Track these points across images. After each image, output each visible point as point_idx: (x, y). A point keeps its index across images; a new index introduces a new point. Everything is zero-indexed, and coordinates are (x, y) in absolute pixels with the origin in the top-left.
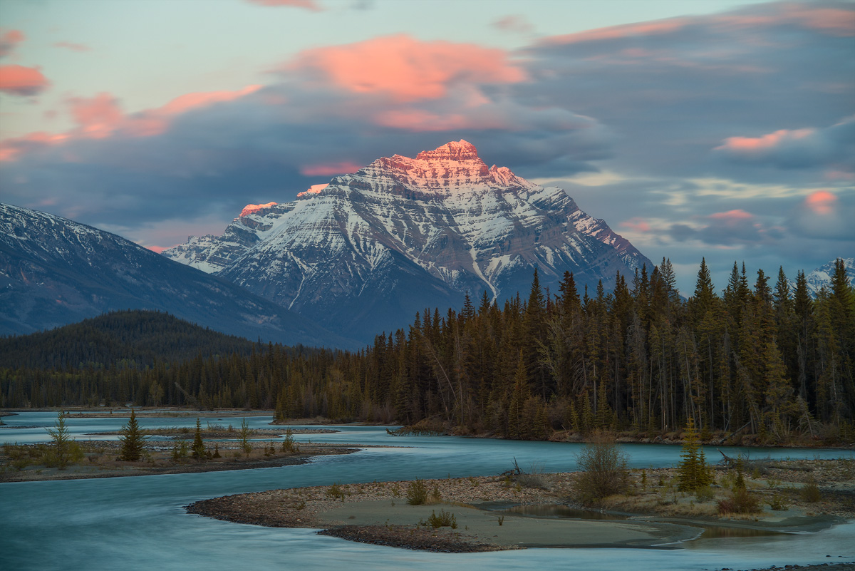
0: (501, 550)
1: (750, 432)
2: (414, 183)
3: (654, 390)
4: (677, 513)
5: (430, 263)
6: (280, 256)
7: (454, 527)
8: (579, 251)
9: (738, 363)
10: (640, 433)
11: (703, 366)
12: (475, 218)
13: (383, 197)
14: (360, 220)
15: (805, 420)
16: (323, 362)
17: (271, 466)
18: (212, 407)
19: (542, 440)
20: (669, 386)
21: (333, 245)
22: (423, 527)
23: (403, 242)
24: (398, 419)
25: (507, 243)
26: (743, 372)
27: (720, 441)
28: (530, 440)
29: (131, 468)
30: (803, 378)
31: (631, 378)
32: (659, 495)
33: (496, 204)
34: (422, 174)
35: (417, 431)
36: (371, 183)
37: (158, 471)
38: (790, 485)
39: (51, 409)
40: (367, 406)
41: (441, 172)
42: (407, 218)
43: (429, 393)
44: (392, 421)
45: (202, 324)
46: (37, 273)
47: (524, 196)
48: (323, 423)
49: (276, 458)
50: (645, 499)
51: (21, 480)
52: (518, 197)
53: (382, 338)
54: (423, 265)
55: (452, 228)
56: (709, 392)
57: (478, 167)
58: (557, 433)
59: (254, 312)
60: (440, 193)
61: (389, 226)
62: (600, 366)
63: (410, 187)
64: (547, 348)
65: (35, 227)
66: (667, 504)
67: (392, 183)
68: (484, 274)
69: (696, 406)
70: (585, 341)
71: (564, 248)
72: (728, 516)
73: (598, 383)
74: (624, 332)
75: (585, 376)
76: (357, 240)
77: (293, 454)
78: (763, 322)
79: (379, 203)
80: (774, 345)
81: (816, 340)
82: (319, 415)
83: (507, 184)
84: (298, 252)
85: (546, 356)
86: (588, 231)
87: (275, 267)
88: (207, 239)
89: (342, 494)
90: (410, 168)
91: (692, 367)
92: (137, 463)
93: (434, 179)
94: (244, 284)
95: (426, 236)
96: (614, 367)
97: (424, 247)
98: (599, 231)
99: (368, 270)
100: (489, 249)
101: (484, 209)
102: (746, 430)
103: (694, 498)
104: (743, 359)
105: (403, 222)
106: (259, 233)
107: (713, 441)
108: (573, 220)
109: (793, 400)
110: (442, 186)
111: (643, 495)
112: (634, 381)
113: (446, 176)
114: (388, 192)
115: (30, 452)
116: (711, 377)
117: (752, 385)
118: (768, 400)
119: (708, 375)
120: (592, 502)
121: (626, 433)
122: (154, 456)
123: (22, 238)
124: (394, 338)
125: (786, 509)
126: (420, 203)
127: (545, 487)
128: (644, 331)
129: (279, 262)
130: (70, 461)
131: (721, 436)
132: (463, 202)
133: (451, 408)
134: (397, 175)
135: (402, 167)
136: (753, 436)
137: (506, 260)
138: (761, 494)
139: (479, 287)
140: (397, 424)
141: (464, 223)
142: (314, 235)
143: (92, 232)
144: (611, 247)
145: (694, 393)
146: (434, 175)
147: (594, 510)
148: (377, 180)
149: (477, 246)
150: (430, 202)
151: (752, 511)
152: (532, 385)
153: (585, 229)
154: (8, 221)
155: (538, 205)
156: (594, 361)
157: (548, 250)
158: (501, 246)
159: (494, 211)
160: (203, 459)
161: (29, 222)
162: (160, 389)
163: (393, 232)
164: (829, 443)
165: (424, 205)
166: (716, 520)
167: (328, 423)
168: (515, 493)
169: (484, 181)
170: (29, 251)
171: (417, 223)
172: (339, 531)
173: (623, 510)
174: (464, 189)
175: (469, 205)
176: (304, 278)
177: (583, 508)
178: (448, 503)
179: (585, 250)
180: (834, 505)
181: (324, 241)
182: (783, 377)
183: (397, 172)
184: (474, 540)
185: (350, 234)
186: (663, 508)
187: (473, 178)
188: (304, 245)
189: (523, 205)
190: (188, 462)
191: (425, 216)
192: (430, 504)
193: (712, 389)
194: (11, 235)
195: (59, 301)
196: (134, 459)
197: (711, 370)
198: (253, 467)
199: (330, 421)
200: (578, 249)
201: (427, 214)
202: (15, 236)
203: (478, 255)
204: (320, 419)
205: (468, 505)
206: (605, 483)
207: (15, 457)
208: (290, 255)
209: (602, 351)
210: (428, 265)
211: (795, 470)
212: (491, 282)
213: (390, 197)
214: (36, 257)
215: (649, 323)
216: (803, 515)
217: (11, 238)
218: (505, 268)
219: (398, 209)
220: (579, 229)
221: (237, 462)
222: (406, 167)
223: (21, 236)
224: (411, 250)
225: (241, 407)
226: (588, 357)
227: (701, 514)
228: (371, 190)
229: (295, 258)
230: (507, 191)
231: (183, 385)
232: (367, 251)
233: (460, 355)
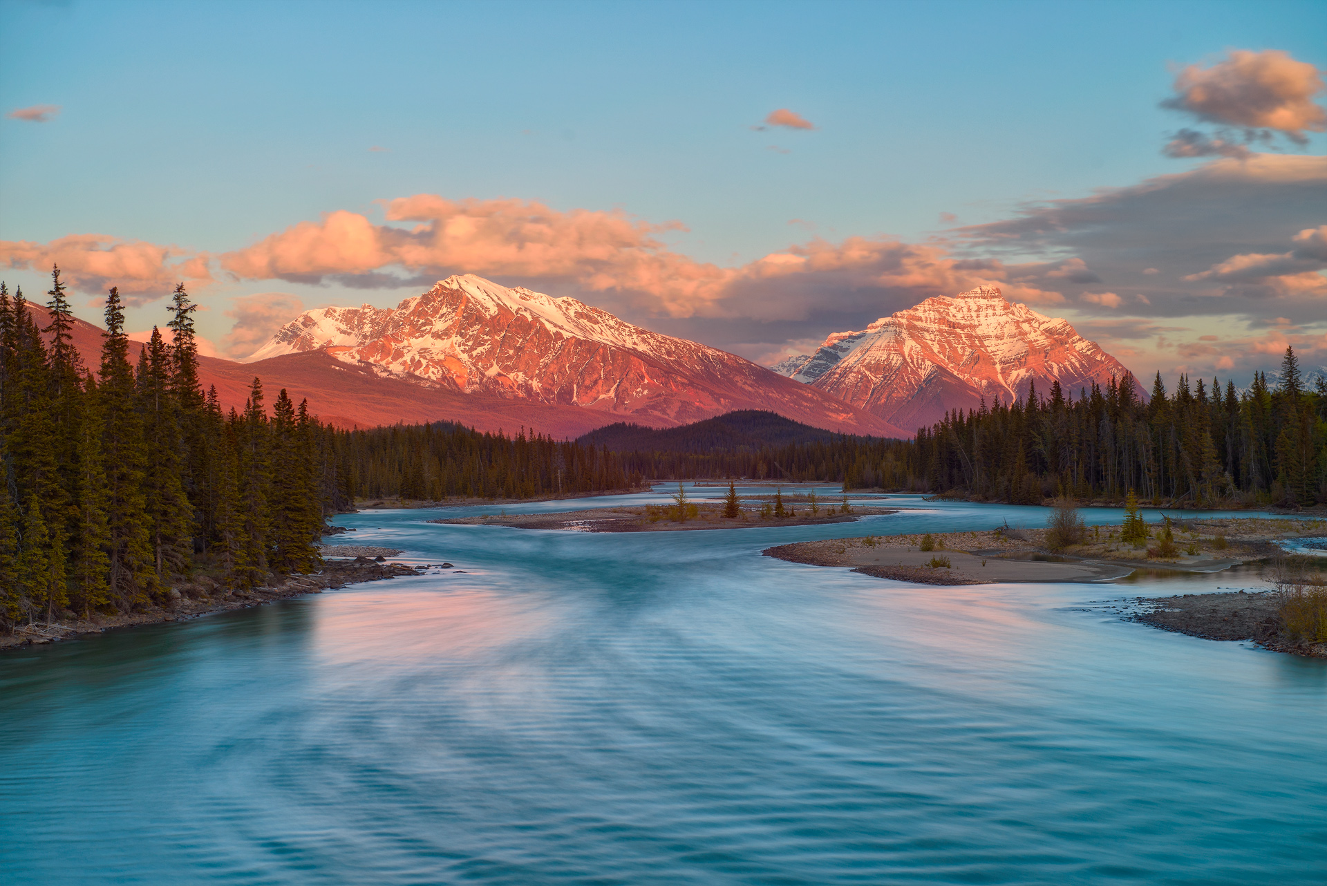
0: (979, 584)
1: (1189, 499)
2: (954, 316)
3: (1119, 468)
4: (1118, 558)
5: (966, 375)
6: (855, 370)
7: (949, 567)
8: (1078, 366)
9: (1181, 448)
10: (1109, 500)
11: (1155, 451)
12: (999, 341)
13: (931, 326)
14: (913, 343)
15: (1230, 489)
16: (881, 446)
17: (831, 523)
18: (802, 480)
19: (1037, 505)
20: (1130, 465)
21: (893, 362)
22: (926, 567)
23: (946, 359)
24: (933, 489)
25: (1023, 360)
26: (1185, 455)
27: (1168, 505)
28: (1027, 505)
29: (731, 523)
30: (1230, 458)
31: (1102, 459)
32: (1106, 545)
33: (1015, 331)
34: (960, 309)
35: (945, 498)
36: (922, 316)
37: (749, 525)
38: (1208, 537)
39: (688, 480)
40: (911, 479)
41: (974, 308)
42: (949, 342)
43: (955, 471)
44: (929, 491)
45: (798, 420)
46: (682, 384)
47: (1036, 325)
48: (879, 492)
49: (836, 517)
50: (1096, 547)
51: (654, 530)
52: (1032, 326)
53: (924, 430)
54: (961, 377)
55: (982, 349)
56: (1160, 470)
57: (1002, 304)
58: (1047, 500)
59: (836, 411)
60: (973, 323)
61: (936, 348)
62: (1079, 451)
63: (951, 319)
64: (1040, 437)
65: (681, 350)
66: (1111, 551)
67: (937, 316)
68: (1006, 383)
69: (1150, 480)
70: (1068, 432)
71: (1067, 363)
72: (1154, 560)
73: (1078, 463)
74: (1098, 426)
75: (1068, 458)
76: (912, 359)
77: (848, 514)
78: (1200, 417)
79: (928, 331)
80: (1208, 434)
81: (1240, 431)
82: (876, 486)
83: (1024, 316)
84: (868, 367)
85: (1040, 443)
86: (1084, 351)
87: (852, 378)
88: (803, 358)
89: (874, 543)
90: (952, 305)
91: (1148, 451)
92: (735, 519)
93: (969, 313)
94: (829, 391)
95: (963, 355)
96: (1090, 451)
97: (961, 363)
98: (1092, 351)
99: (920, 380)
100: (1008, 365)
101: (1006, 335)
102: (1187, 497)
103: (1131, 547)
104: (1185, 445)
105: (946, 345)
106: (840, 354)
107: (1162, 506)
108: (1073, 342)
109: (1222, 475)
110: (975, 318)
111: (1094, 545)
112: (1105, 462)
113: (978, 311)
114: (935, 323)
115: (663, 510)
116: (1161, 458)
117: (1191, 464)
118: (1203, 475)
119: (1159, 457)
120: (1057, 550)
121: (1098, 499)
122: (747, 515)
123: (672, 359)
124: (932, 430)
125: (1199, 554)
126: (958, 331)
127: (1025, 539)
128: (1112, 424)
129: (855, 375)
130: (688, 518)
131: (1168, 502)
132: (990, 330)
133: (971, 482)
134: (942, 310)
135: (945, 304)
136: (1192, 502)
137: (1022, 372)
138: (1185, 543)
139: (1002, 392)
140: (932, 493)
141: (991, 346)
142: (880, 354)
143: (720, 353)
144: (1102, 362)
145: (1149, 470)
146: (969, 310)
147: (1059, 555)
148: (927, 314)
149: (1001, 362)
150: (966, 330)
151: (1172, 556)
152: (1030, 465)
153: (1082, 349)
154: (662, 347)
155: (1047, 332)
156: (1075, 447)
157: (1055, 366)
158: (1019, 362)
159: (1014, 336)
160: (783, 517)
161: (676, 347)
162: (765, 467)
163: (938, 352)
164: (1248, 506)
165: (962, 332)
166: (1146, 563)
167: (882, 492)
168: (1002, 543)
169: (1006, 314)
170: (676, 367)
171: (956, 346)
172: (866, 569)
173: (1080, 556)
174: (992, 320)
175: (995, 332)
176: (873, 386)
177: (1051, 554)
178: (949, 550)
179: (1082, 365)
180: (1237, 551)
181: (888, 359)
182: (1214, 458)
183: (941, 308)
184: (961, 577)
185: (907, 354)
186: (1108, 554)
187: (998, 312)
188: (873, 362)
189: (1035, 331)
190: (772, 519)
191: (962, 340)
192: (936, 551)
193: (1162, 467)
194: (664, 356)
195: (697, 404)
196: (733, 517)
197: (1162, 453)
198: (818, 523)
199: (883, 490)
200: (1077, 364)
201: (964, 339)
202: (666, 357)
203: (1002, 369)
204: (876, 489)
205: (966, 552)
206: (1067, 536)
207: (653, 513)
208: (863, 369)
209: (1081, 440)
210: (965, 377)
211: (1216, 526)
212: (1012, 389)
213: (936, 326)
214: (681, 372)
215: (1116, 419)
216: (1211, 559)
217: (664, 358)
218: (1022, 379)
219: (942, 335)
220: (1077, 349)
221: (807, 520)
222: (948, 304)
223: (671, 357)
224: (952, 365)
225: (822, 480)
226: (1070, 444)
227: (1135, 558)
228: (922, 321)
229: (866, 372)
230: (1023, 322)
231: (781, 465)
232: (919, 366)
233: (977, 442)
